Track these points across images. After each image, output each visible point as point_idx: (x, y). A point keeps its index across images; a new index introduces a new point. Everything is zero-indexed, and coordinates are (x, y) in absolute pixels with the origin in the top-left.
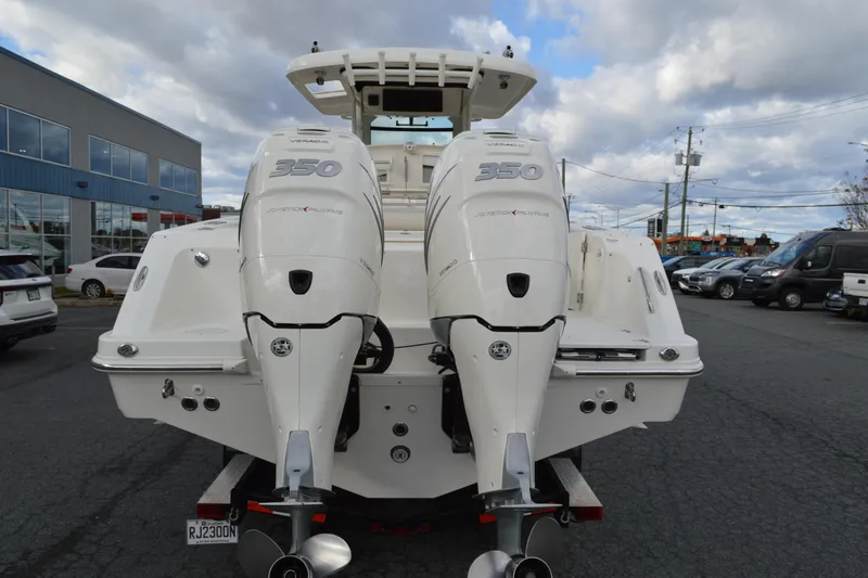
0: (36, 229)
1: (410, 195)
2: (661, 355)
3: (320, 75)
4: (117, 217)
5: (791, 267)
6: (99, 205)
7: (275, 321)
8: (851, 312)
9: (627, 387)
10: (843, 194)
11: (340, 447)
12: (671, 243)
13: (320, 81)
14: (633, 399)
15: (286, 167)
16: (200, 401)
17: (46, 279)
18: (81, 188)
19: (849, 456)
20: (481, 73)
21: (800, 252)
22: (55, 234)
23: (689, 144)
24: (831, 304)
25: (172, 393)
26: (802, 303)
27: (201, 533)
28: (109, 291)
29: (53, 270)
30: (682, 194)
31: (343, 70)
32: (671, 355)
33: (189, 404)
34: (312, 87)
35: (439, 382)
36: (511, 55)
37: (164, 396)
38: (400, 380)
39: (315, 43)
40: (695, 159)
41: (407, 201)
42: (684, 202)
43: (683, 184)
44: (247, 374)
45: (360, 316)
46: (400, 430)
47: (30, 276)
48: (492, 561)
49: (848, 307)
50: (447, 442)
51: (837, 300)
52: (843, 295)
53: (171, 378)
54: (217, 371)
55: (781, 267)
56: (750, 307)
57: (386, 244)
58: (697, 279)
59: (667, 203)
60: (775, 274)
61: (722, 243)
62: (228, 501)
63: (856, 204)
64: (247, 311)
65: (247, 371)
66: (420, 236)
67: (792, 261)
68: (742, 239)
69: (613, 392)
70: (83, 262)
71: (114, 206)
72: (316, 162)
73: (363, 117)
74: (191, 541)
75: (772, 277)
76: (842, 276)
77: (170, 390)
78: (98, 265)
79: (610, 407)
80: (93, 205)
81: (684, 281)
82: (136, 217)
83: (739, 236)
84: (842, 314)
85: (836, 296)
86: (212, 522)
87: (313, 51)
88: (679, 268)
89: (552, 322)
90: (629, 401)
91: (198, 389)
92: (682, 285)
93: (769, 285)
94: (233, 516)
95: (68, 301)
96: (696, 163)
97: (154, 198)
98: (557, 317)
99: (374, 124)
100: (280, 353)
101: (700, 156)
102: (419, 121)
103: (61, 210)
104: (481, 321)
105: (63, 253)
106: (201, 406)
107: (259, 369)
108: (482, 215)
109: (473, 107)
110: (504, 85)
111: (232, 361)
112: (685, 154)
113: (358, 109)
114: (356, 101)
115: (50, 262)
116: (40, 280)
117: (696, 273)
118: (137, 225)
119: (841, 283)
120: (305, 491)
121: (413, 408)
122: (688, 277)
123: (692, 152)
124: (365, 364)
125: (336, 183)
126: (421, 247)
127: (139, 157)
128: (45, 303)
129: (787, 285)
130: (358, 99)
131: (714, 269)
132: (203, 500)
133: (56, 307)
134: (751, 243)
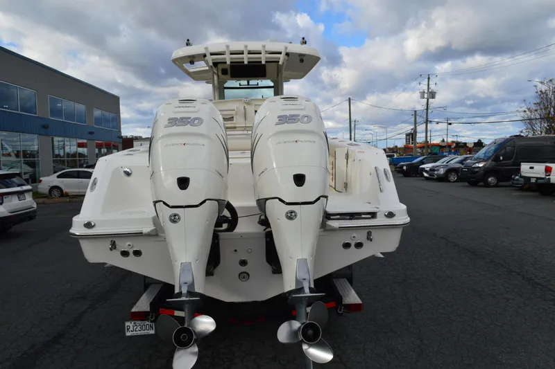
0: (17, 155)
1: (247, 129)
2: (385, 215)
3: (192, 59)
4: (67, 145)
5: (490, 161)
6: (56, 139)
7: (171, 204)
8: (526, 186)
9: (368, 233)
10: (522, 114)
11: (209, 273)
12: (420, 148)
13: (192, 63)
14: (371, 240)
15: (173, 122)
16: (131, 251)
17: (29, 187)
18: (45, 129)
19: (514, 272)
20: (287, 54)
21: (496, 151)
22: (30, 158)
23: (428, 85)
24: (515, 182)
25: (115, 248)
26: (498, 182)
27: (133, 329)
28: (66, 193)
29: (30, 181)
30: (425, 116)
31: (205, 56)
32: (391, 215)
33: (125, 254)
34: (187, 66)
35: (263, 236)
36: (305, 43)
37: (111, 249)
38: (242, 235)
39: (188, 40)
40: (432, 95)
41: (246, 132)
42: (427, 122)
43: (425, 111)
44: (157, 235)
45: (216, 200)
46: (243, 263)
47: (19, 186)
48: (291, 326)
49: (525, 184)
50: (269, 268)
51: (517, 180)
52: (521, 177)
53: (114, 239)
54: (139, 234)
55: (484, 160)
56: (467, 186)
57: (230, 160)
58: (434, 170)
59: (415, 123)
60: (481, 165)
61: (452, 147)
62: (148, 310)
63: (531, 119)
64: (155, 200)
65: (157, 234)
66: (248, 154)
67: (491, 157)
68: (465, 144)
69: (360, 237)
70: (49, 175)
71: (66, 139)
72: (190, 118)
73: (219, 82)
74: (128, 334)
75: (479, 167)
76: (520, 165)
77: (114, 246)
78: (58, 177)
79: (359, 245)
80: (52, 139)
81: (426, 172)
82: (80, 145)
83: (463, 142)
84: (521, 189)
85: (517, 177)
86: (139, 322)
87: (187, 45)
88: (423, 163)
89: (319, 199)
90: (369, 241)
91: (129, 245)
92: (425, 175)
93: (477, 172)
94: (152, 318)
95: (41, 200)
96: (433, 97)
97: (91, 133)
98: (321, 196)
99: (226, 85)
100: (174, 221)
101: (435, 93)
102: (253, 82)
103: (33, 143)
104: (281, 200)
105: (35, 170)
106: (131, 254)
107: (164, 232)
108: (280, 143)
109: (285, 73)
110: (302, 61)
111: (147, 228)
112: (426, 91)
113: (216, 77)
114: (214, 73)
115: (27, 176)
116: (25, 188)
117: (433, 167)
118: (81, 150)
119: (520, 169)
120: (191, 293)
121: (250, 250)
122: (428, 169)
123: (430, 90)
124: (222, 227)
125: (201, 129)
126: (250, 161)
127: (80, 107)
128: (29, 201)
129: (487, 172)
130: (216, 72)
131: (445, 164)
132: (134, 310)
133: (35, 203)
134: (471, 146)
